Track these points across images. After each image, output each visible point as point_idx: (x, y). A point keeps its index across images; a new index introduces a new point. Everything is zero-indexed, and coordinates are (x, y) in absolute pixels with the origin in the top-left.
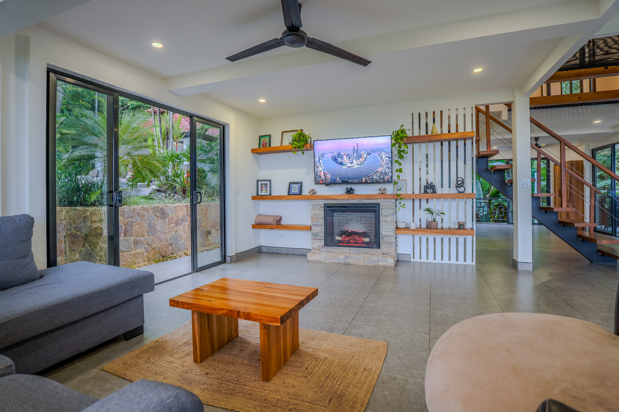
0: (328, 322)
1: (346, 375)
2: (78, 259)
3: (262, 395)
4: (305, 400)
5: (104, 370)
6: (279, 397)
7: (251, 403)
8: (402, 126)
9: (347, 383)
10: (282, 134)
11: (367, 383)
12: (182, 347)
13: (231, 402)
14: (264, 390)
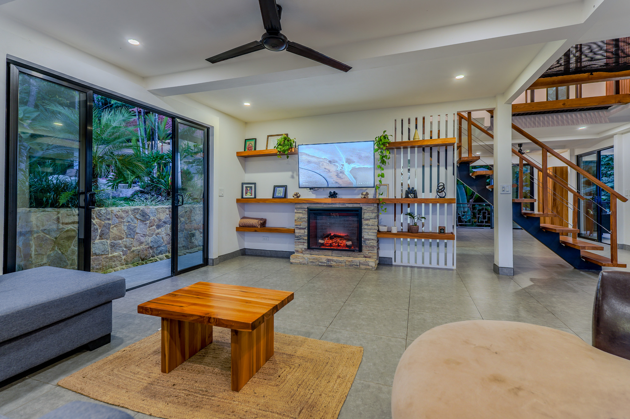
0: (306, 326)
1: (319, 383)
2: (46, 263)
3: (230, 407)
4: (275, 411)
5: (59, 386)
6: (248, 408)
7: (218, 416)
8: (384, 132)
9: (320, 392)
10: (268, 138)
11: (340, 392)
12: (150, 356)
13: (196, 416)
14: (233, 401)
